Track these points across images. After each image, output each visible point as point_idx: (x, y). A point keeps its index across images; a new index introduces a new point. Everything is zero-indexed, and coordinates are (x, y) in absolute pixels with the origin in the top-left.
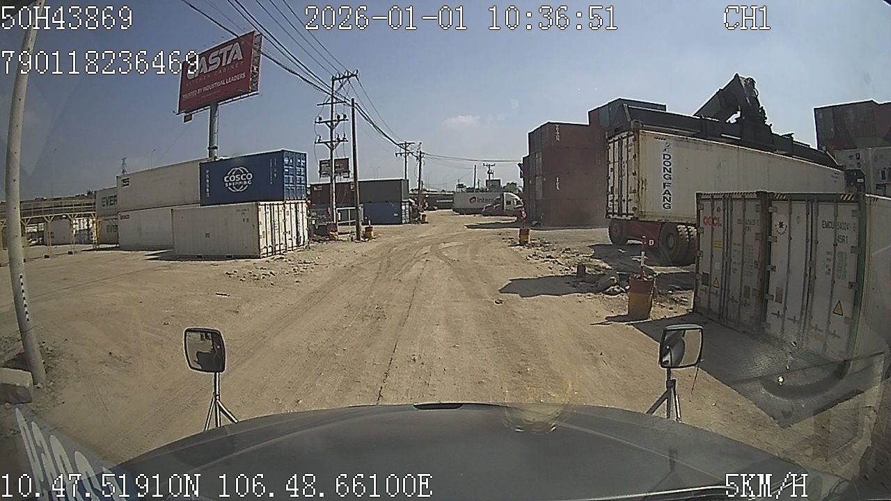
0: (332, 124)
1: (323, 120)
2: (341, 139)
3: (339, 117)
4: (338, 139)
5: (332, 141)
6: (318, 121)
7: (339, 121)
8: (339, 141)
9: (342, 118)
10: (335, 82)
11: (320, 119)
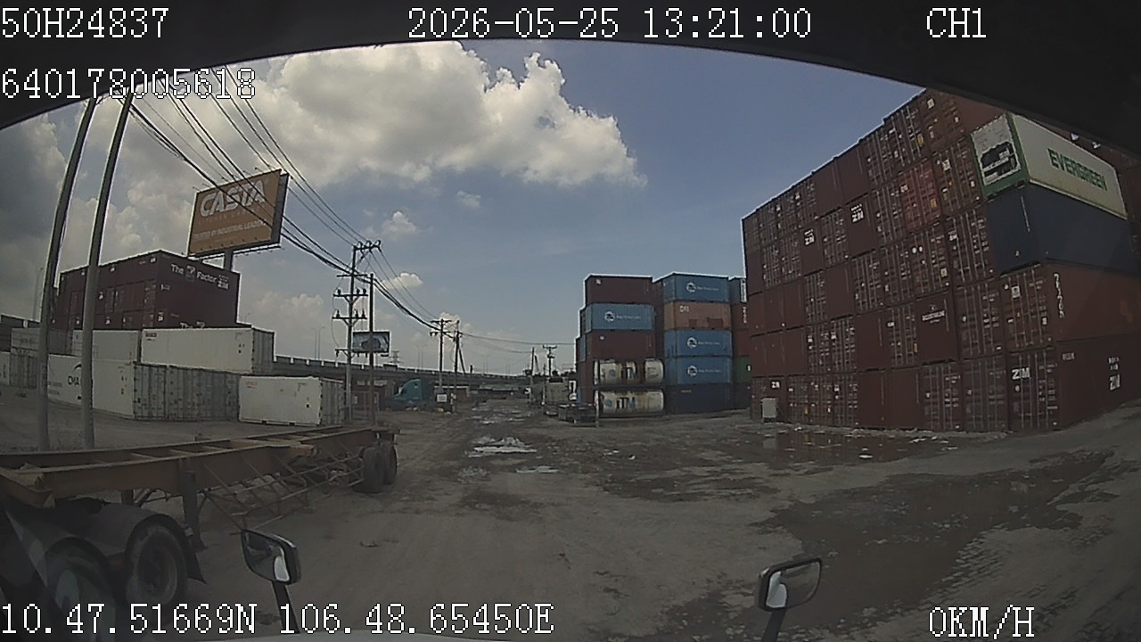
0: (351, 299)
1: (342, 293)
2: (360, 316)
3: (358, 291)
4: (357, 315)
5: (351, 318)
6: (337, 294)
7: (358, 295)
8: (357, 317)
9: (361, 292)
10: (357, 252)
11: (339, 292)
